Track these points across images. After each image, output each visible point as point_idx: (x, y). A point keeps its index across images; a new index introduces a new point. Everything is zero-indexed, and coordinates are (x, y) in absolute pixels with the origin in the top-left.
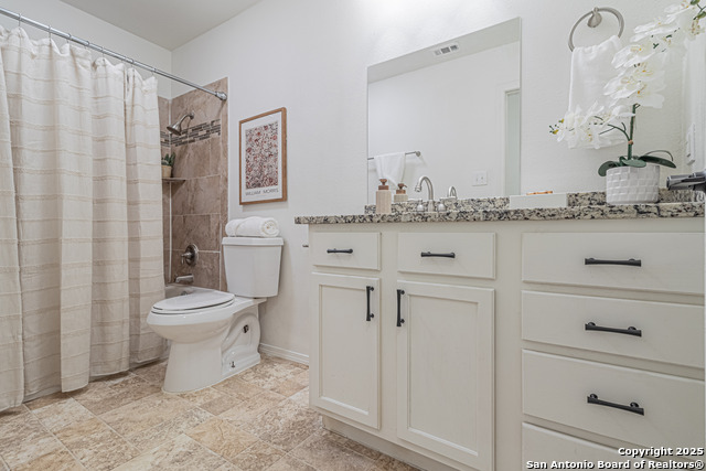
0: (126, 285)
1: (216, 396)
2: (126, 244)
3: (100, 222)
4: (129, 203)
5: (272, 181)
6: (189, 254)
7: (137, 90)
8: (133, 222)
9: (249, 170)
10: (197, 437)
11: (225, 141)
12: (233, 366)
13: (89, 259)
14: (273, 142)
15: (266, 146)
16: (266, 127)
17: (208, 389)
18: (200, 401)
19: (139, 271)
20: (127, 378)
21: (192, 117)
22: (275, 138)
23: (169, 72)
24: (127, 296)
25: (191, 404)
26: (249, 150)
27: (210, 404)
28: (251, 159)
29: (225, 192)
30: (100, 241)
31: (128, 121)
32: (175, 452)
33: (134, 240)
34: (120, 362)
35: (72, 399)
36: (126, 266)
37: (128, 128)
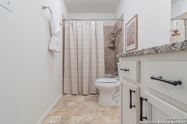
0: (95, 74)
1: (107, 110)
2: (95, 64)
3: (90, 59)
4: (96, 54)
5: (133, 43)
6: (116, 67)
7: (98, 26)
8: (97, 58)
9: (128, 40)
10: (93, 119)
11: (123, 33)
12: (117, 103)
13: (88, 67)
14: (133, 28)
15: (132, 31)
16: (132, 24)
17: (107, 107)
18: (103, 109)
19: (98, 70)
20: (95, 96)
21: (117, 29)
22: (134, 27)
23: (114, 18)
24: (95, 76)
25: (100, 109)
26: (128, 34)
27: (104, 111)
28: (128, 37)
29: (123, 48)
30: (90, 63)
31: (96, 34)
32: (87, 120)
33: (97, 63)
34: (94, 91)
35: (84, 96)
36: (95, 69)
37: (97, 36)
